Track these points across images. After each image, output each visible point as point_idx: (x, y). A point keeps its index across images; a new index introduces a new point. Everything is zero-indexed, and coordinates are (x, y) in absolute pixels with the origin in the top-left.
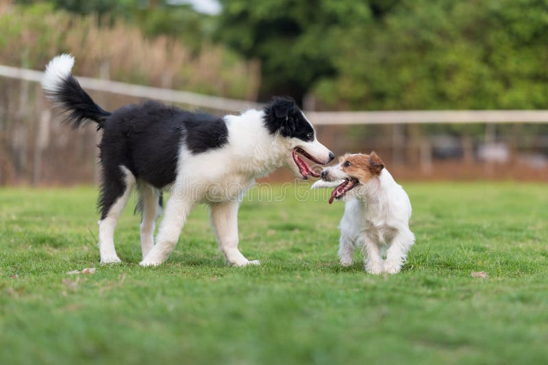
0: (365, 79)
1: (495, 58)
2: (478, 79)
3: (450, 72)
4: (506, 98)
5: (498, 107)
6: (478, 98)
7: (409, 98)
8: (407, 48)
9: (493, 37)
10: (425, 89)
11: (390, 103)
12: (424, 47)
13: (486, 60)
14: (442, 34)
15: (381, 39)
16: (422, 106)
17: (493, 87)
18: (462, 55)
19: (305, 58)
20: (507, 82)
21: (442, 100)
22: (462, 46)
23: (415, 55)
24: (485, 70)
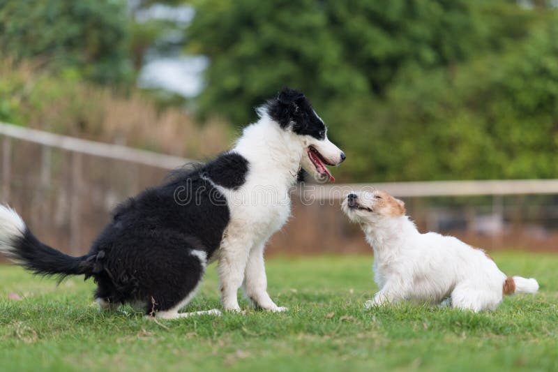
2: (482, 151)
3: (453, 144)
4: (511, 169)
5: (502, 177)
6: (482, 169)
7: (412, 169)
9: (499, 107)
10: (428, 161)
12: (425, 119)
14: (446, 106)
15: (381, 111)
16: (425, 177)
17: (497, 157)
18: (466, 127)
20: (511, 152)
21: (445, 172)
24: (488, 142)
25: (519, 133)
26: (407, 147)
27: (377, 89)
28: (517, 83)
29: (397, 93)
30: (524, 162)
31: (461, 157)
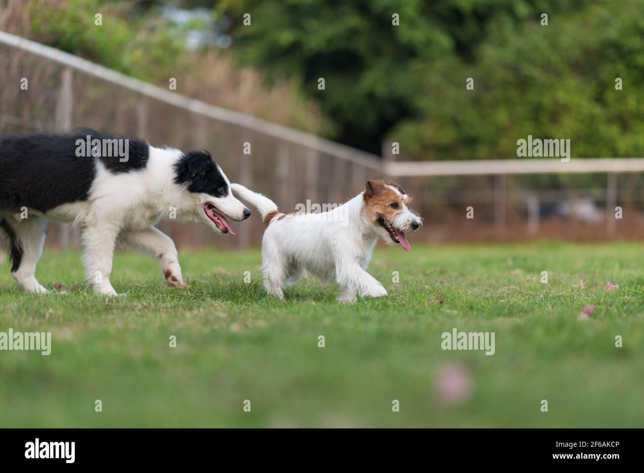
0: (455, 123)
1: (609, 97)
8: (505, 84)
11: (483, 150)
13: (600, 99)
22: (572, 81)
23: (513, 93)
26: (502, 116)
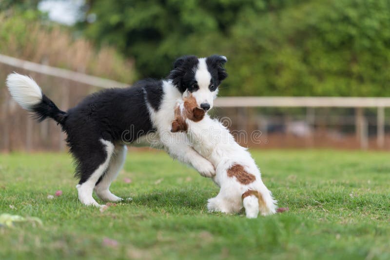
1: (312, 59)
2: (299, 75)
3: (278, 69)
4: (319, 88)
5: (313, 94)
6: (299, 88)
7: (247, 87)
9: (312, 43)
10: (260, 80)
12: (259, 51)
13: (305, 60)
14: (274, 41)
15: (226, 44)
17: (311, 80)
18: (288, 57)
19: (166, 57)
20: (320, 76)
21: (273, 90)
24: (303, 68)
25: (325, 62)
26: (245, 71)
27: (223, 28)
28: (326, 26)
29: (238, 31)
30: (330, 84)
31: (283, 79)
